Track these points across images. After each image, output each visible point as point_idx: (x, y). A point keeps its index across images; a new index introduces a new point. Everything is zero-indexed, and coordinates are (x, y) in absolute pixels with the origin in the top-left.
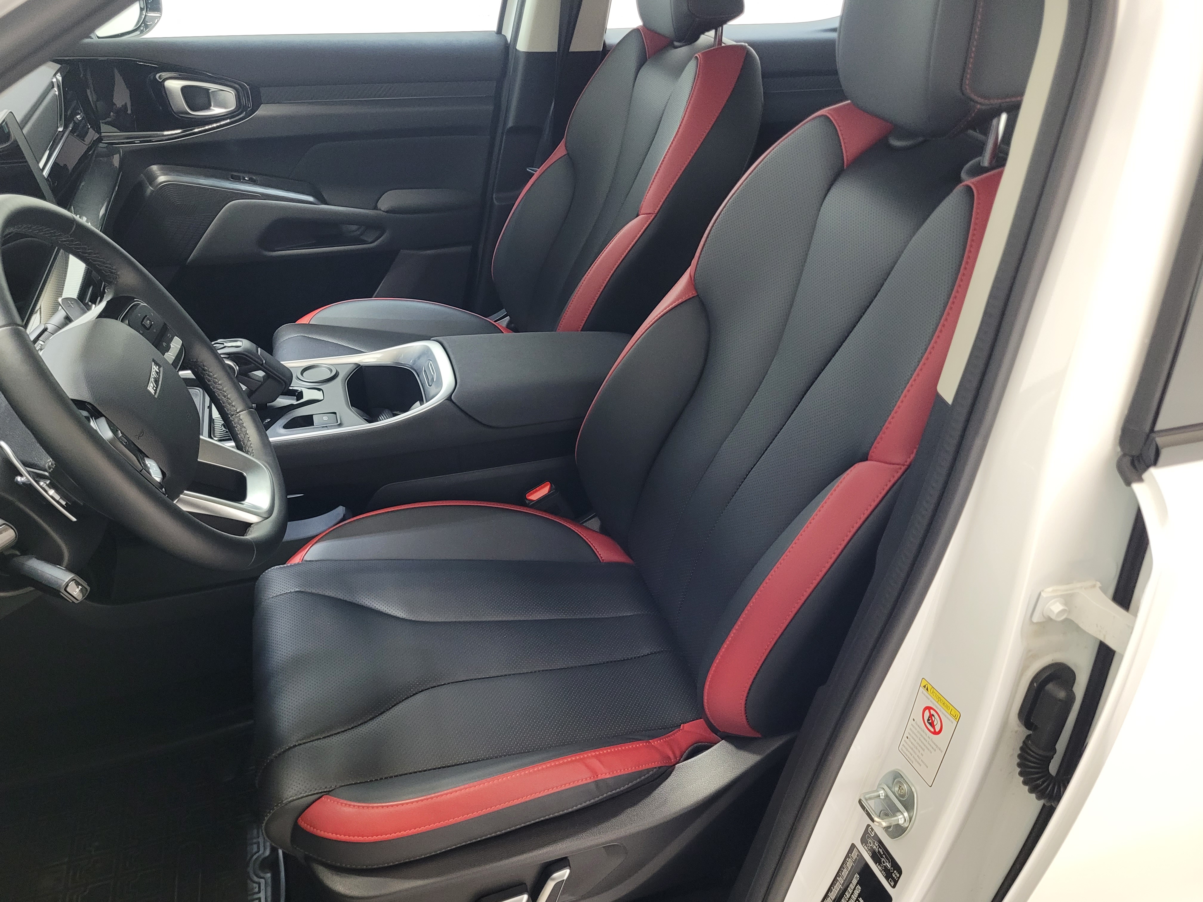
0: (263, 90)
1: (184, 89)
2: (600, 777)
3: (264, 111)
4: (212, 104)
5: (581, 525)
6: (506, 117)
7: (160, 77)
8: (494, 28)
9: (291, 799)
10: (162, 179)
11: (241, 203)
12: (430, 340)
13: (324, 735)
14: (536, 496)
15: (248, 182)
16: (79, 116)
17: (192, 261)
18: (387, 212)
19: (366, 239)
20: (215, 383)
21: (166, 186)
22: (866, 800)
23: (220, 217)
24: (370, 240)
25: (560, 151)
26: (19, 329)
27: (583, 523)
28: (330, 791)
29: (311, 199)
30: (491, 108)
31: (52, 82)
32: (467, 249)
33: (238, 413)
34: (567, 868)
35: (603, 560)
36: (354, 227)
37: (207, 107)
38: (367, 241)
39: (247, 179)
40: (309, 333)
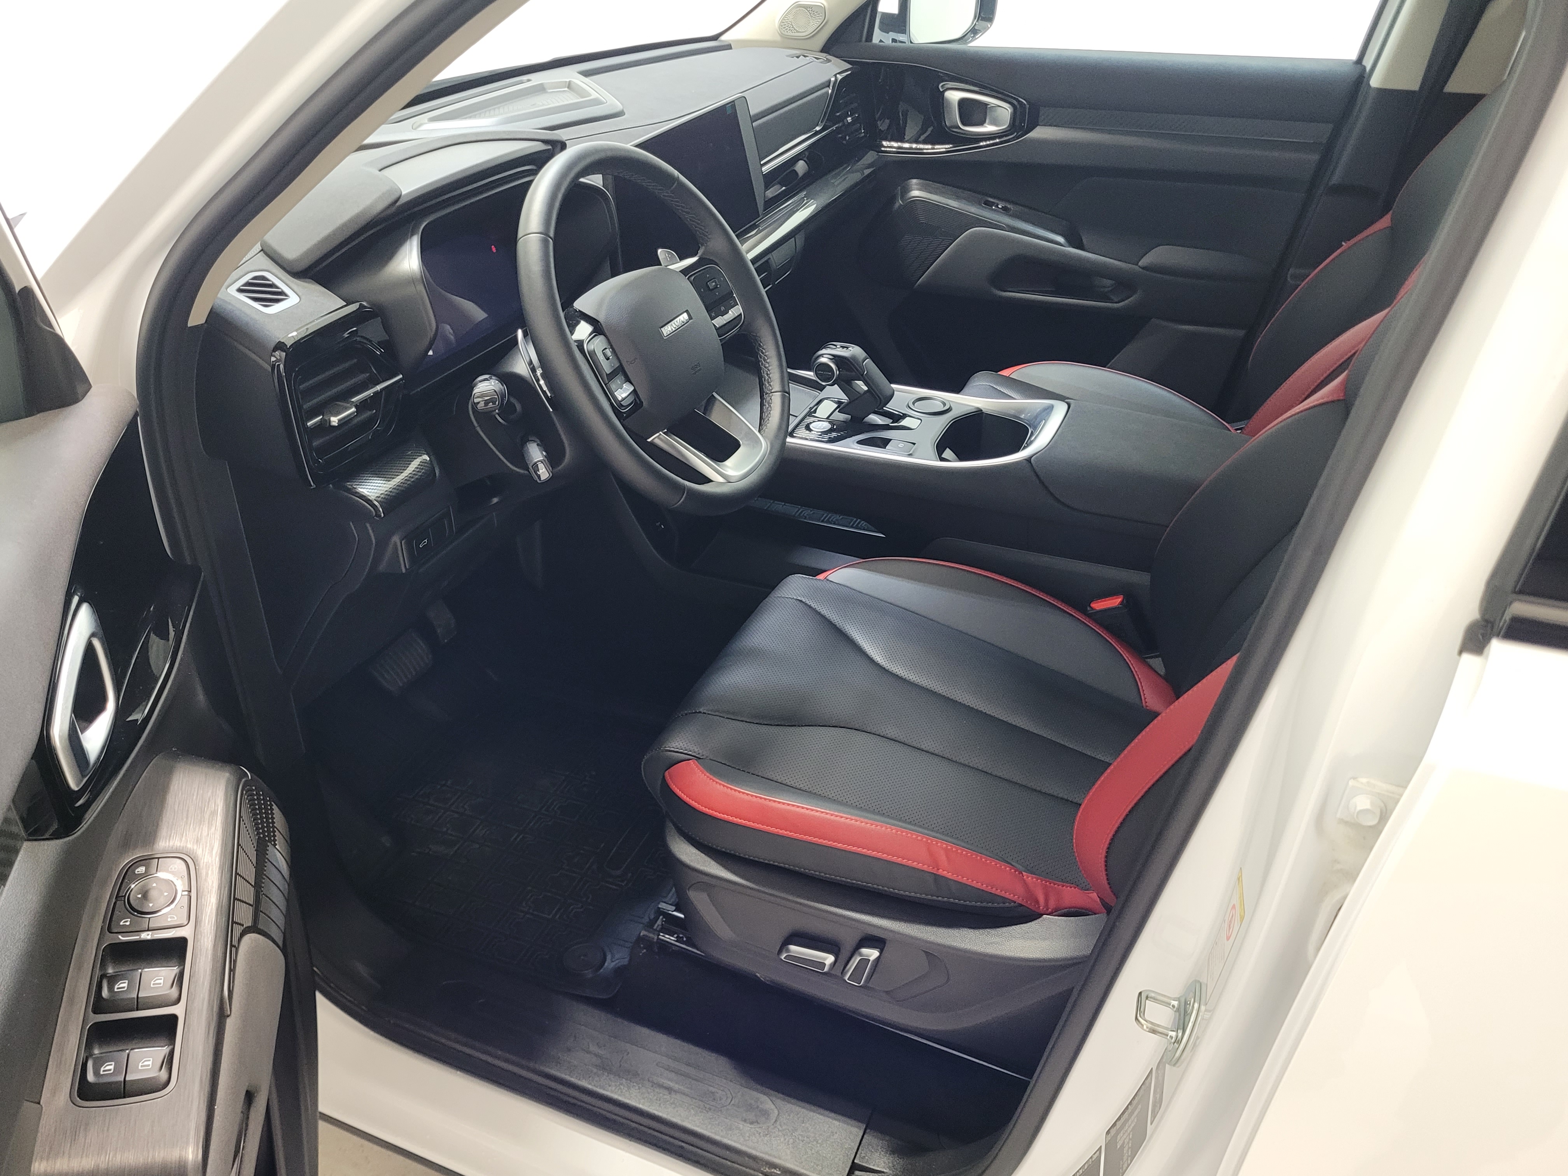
0: (1042, 110)
1: (962, 102)
2: (941, 872)
3: (1040, 133)
4: (987, 121)
5: (1143, 661)
6: (1332, 173)
7: (942, 86)
8: (1353, 56)
9: (668, 748)
10: (915, 193)
11: (983, 231)
12: (1064, 401)
13: (728, 716)
14: (1098, 605)
15: (1000, 210)
16: (850, 118)
17: (919, 285)
18: (1143, 268)
19: (1112, 297)
20: (765, 360)
21: (915, 202)
22: (1147, 998)
23: (958, 242)
24: (1116, 300)
25: (1385, 222)
26: (548, 240)
27: (1147, 658)
28: (700, 758)
29: (1060, 239)
30: (1315, 157)
31: (830, 81)
32: (1241, 333)
33: (772, 393)
34: (878, 950)
35: (1147, 706)
36: (1108, 282)
37: (981, 123)
38: (1112, 300)
39: (1000, 206)
40: (997, 384)
